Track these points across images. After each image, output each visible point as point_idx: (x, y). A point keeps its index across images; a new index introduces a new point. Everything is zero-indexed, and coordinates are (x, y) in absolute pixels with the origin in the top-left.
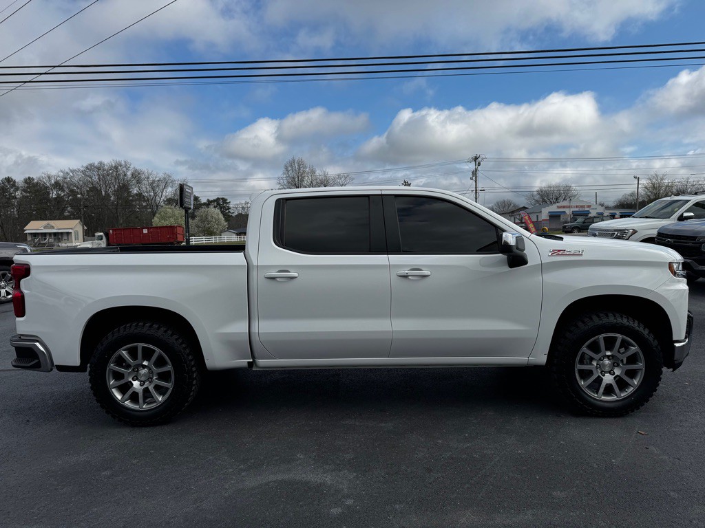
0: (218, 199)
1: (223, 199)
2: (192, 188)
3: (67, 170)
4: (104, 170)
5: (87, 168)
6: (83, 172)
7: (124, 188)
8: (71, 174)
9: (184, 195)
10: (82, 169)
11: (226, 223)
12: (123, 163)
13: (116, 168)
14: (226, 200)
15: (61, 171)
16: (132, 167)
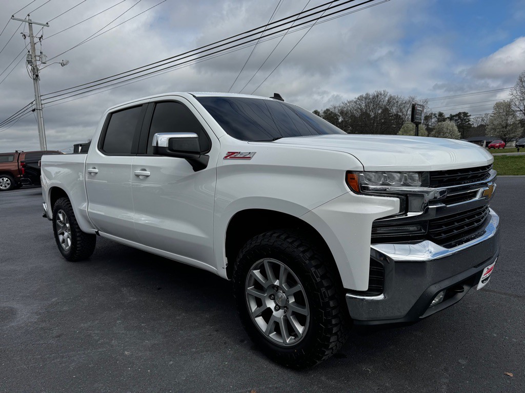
0: (460, 113)
1: (464, 113)
2: (424, 106)
3: (346, 102)
4: (370, 99)
5: (358, 99)
6: (355, 102)
7: (386, 111)
8: (348, 104)
9: (415, 113)
10: (355, 100)
11: (460, 134)
12: (382, 92)
13: (377, 96)
14: (468, 113)
15: (343, 103)
16: (388, 94)
